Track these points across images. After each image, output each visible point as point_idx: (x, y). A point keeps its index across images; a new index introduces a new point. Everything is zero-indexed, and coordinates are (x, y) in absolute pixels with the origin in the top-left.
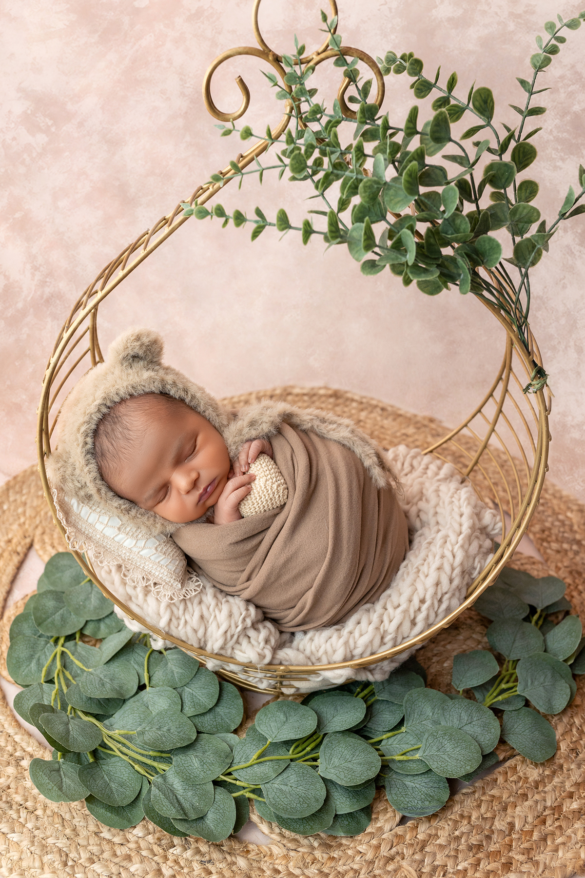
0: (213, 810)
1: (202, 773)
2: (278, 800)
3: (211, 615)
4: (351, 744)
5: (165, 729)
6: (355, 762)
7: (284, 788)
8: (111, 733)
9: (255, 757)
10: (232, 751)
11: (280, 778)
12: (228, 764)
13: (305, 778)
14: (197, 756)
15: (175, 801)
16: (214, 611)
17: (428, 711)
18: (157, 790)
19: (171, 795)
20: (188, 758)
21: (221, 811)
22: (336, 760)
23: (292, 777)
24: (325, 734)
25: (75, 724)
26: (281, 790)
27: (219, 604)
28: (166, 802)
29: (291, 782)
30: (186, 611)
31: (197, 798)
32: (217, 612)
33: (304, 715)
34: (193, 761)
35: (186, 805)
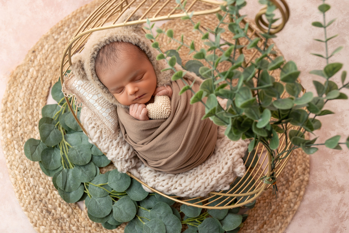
0: (75, 192)
1: (80, 178)
2: (92, 206)
3: (111, 149)
4: (131, 204)
5: (81, 153)
6: (126, 211)
7: (98, 203)
8: (65, 142)
9: (100, 185)
10: (96, 176)
11: (100, 199)
12: (90, 180)
13: (107, 204)
14: (82, 171)
15: (65, 182)
16: (113, 148)
17: (162, 212)
18: (61, 175)
19: (65, 179)
20: (79, 170)
21: (77, 194)
22: (121, 206)
23: (104, 201)
24: (127, 194)
25: (54, 132)
26: (96, 203)
27: (117, 147)
28: (61, 181)
29: (102, 202)
30: (104, 141)
31: (73, 185)
32: (114, 149)
33: (126, 182)
34: (80, 173)
35: (68, 185)
